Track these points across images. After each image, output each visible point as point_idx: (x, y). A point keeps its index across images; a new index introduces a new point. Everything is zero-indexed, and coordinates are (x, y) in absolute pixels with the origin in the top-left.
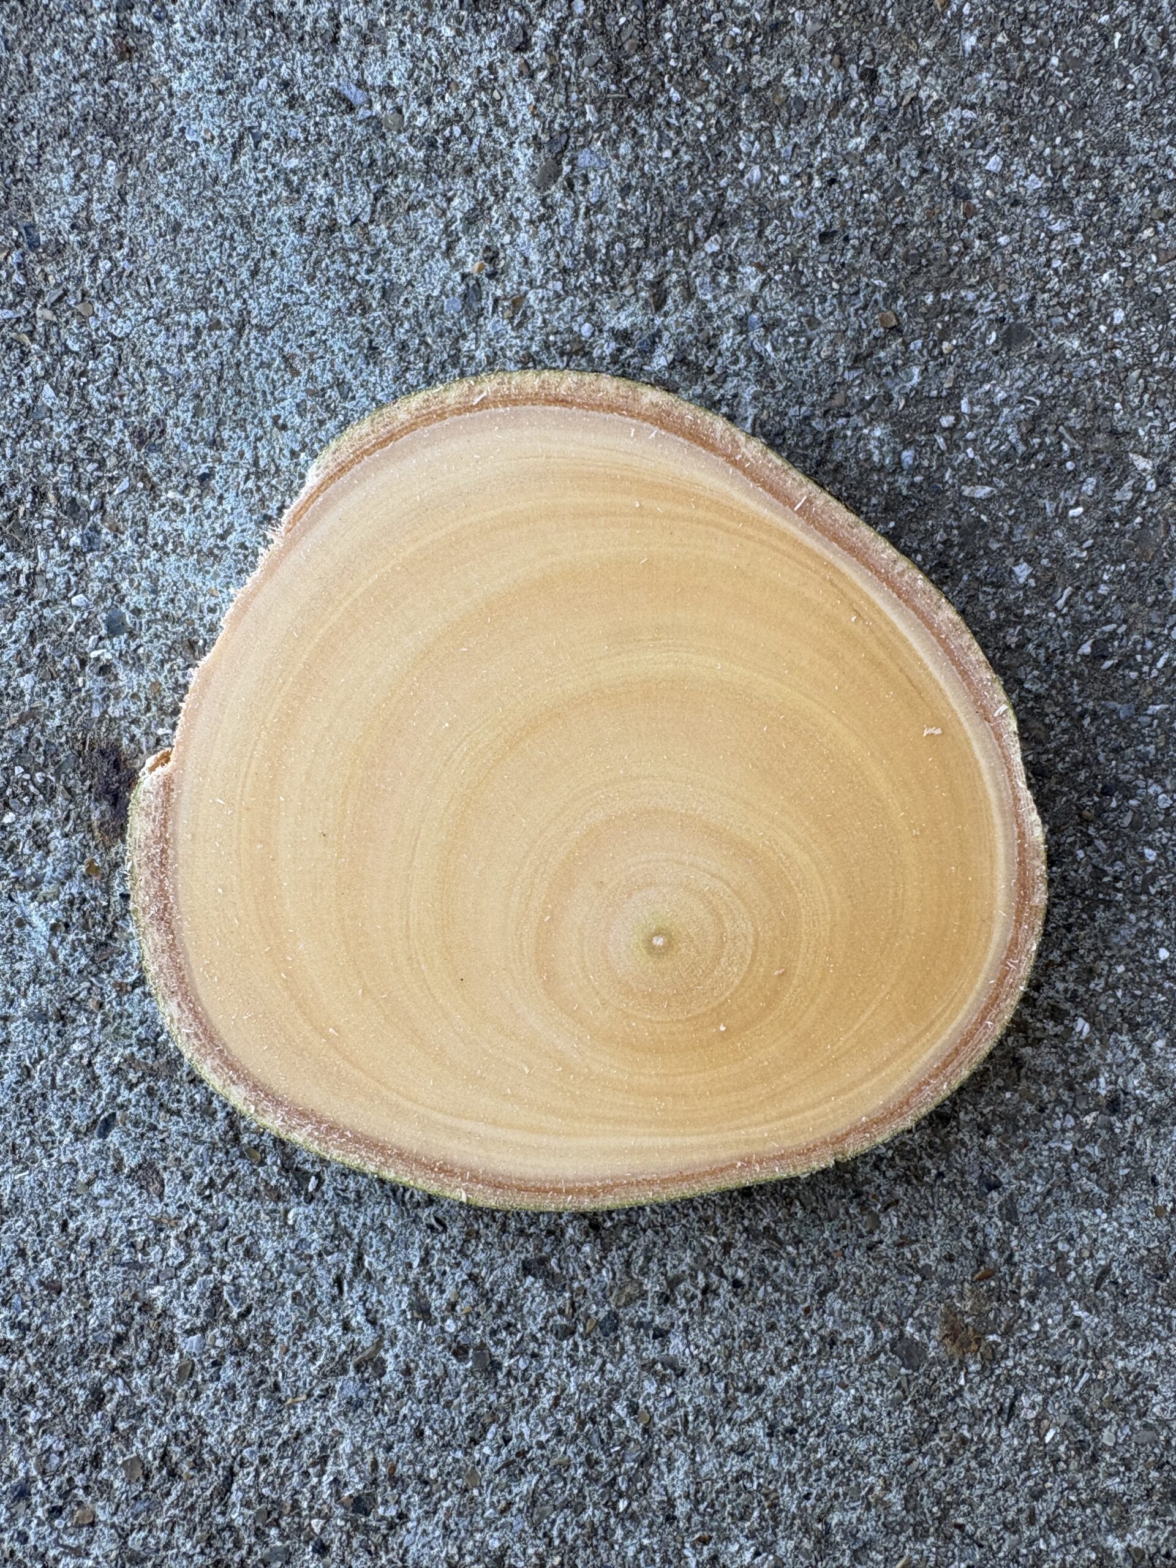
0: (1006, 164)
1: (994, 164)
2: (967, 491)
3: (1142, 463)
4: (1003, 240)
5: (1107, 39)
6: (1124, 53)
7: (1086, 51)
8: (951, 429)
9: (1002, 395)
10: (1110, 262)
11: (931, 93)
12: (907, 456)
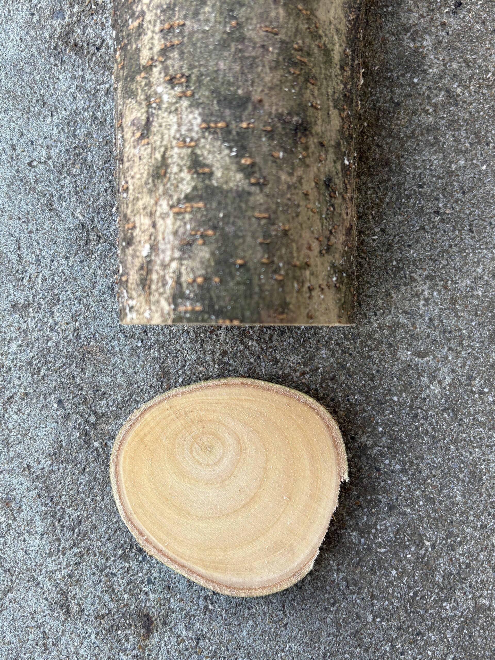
0: (390, 462)
1: (387, 462)
2: (379, 550)
3: (427, 543)
4: (389, 482)
5: (418, 429)
6: (422, 433)
7: (412, 432)
8: (375, 533)
9: (388, 524)
10: (419, 488)
11: (370, 443)
12: (363, 540)
